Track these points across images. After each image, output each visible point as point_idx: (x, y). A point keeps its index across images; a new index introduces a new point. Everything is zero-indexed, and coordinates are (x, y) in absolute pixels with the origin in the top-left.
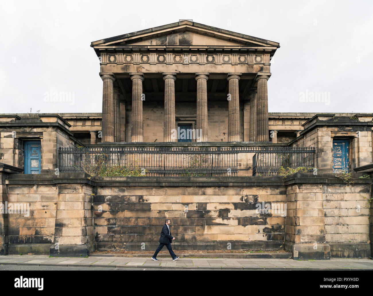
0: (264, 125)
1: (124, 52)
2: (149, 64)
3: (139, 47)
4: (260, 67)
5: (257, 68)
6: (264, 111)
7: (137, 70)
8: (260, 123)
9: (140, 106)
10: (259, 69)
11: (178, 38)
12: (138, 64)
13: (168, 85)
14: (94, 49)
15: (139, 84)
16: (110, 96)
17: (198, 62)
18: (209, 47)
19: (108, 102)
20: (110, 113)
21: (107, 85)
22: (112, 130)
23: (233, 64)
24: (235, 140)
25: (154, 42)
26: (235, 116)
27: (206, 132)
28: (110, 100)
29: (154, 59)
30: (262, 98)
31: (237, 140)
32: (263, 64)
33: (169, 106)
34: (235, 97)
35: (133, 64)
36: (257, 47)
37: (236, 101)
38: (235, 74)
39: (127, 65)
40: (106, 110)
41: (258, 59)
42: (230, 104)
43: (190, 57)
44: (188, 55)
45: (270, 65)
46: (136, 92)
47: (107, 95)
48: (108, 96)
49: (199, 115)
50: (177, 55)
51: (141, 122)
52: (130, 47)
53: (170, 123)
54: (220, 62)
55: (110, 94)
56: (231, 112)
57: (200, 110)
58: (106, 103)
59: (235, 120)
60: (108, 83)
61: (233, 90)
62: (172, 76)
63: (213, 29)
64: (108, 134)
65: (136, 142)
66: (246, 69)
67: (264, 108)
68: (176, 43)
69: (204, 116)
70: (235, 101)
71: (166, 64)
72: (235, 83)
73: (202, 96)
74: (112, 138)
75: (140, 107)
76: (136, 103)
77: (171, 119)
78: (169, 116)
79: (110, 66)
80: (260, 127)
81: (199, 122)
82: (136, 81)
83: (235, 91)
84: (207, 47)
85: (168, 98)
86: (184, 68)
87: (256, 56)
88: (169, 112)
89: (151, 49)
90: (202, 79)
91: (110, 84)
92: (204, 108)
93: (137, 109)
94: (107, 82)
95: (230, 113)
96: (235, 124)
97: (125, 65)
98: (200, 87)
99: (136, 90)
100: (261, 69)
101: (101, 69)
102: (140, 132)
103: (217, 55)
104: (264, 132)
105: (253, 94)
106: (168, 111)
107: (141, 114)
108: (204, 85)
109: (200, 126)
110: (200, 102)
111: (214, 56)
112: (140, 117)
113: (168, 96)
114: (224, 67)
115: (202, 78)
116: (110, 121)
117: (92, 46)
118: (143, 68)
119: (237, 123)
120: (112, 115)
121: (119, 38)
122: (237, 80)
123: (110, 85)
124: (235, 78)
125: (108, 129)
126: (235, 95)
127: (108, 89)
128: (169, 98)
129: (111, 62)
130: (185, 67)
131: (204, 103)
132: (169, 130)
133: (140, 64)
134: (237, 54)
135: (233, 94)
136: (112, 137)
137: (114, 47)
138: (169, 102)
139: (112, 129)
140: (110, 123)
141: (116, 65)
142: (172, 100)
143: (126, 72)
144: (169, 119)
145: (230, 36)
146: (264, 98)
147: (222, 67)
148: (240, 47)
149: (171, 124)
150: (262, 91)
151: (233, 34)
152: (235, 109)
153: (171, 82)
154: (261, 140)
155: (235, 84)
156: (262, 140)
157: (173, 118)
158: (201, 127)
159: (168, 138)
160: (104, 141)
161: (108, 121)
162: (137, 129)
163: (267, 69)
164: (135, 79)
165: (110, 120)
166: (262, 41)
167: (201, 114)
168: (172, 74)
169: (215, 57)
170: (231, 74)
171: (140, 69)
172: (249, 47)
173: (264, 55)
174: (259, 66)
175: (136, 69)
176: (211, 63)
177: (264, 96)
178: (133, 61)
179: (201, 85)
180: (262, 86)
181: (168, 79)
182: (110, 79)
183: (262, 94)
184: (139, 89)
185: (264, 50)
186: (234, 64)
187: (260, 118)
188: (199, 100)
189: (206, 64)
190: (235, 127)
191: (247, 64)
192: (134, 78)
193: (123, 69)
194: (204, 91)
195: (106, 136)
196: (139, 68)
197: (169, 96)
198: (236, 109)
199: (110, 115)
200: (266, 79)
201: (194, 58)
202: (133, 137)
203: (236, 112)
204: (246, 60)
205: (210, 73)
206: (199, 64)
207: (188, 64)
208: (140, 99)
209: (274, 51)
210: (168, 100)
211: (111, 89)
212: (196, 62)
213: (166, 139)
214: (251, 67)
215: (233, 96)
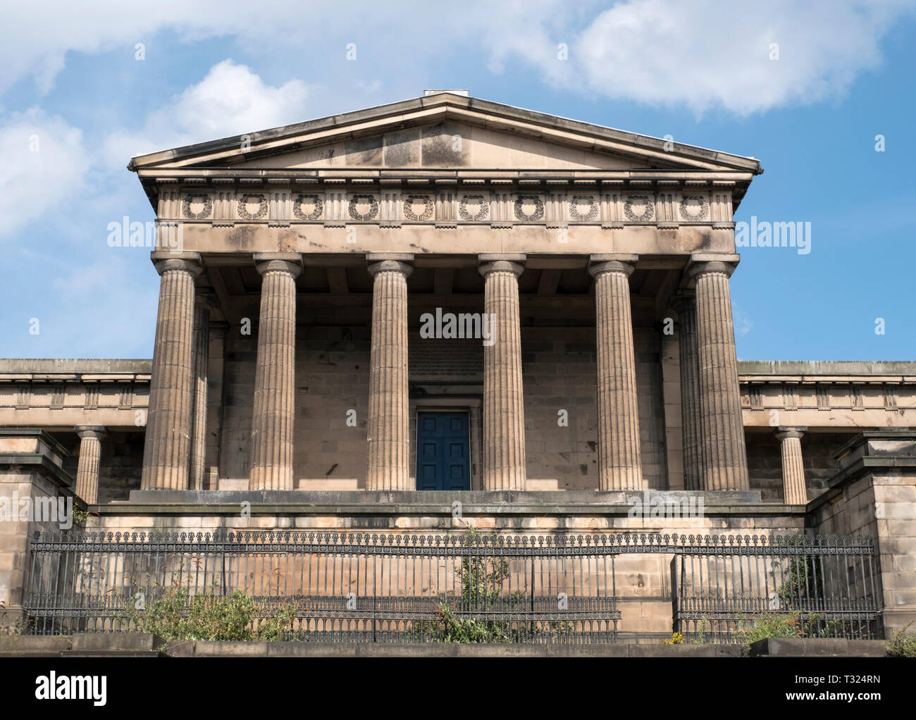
0: (727, 431)
1: (237, 186)
2: (321, 226)
3: (290, 173)
4: (699, 233)
5: (689, 236)
6: (723, 381)
7: (280, 243)
8: (713, 424)
9: (285, 362)
10: (696, 240)
11: (417, 146)
12: (282, 226)
13: (384, 294)
14: (140, 177)
15: (284, 288)
16: (182, 328)
17: (487, 218)
18: (522, 174)
19: (176, 350)
20: (179, 386)
21: (176, 293)
22: (182, 446)
23: (607, 226)
24: (624, 485)
25: (340, 161)
26: (619, 398)
27: (517, 456)
28: (182, 340)
29: (340, 210)
30: (713, 337)
31: (630, 485)
32: (711, 224)
33: (389, 364)
34: (616, 335)
35: (266, 225)
36: (685, 172)
37: (622, 345)
38: (614, 258)
39: (246, 228)
40: (167, 376)
41: (693, 209)
42: (601, 356)
43: (462, 203)
44: (453, 198)
45: (734, 229)
46: (275, 315)
47: (171, 325)
48: (177, 329)
49: (492, 395)
50: (416, 197)
51: (288, 416)
52: (260, 173)
53: (391, 422)
54: (561, 220)
55: (183, 320)
56: (607, 386)
57: (497, 377)
58: (169, 352)
59: (620, 412)
60: (179, 284)
61: (610, 310)
62: (398, 266)
63: (534, 117)
64: (168, 461)
65: (268, 488)
66: (652, 239)
67: (722, 371)
68: (412, 157)
69: (510, 400)
70: (617, 346)
71: (378, 224)
72: (614, 287)
73: (503, 329)
74: (180, 476)
75: (285, 365)
76: (273, 354)
77: (394, 409)
78: (388, 399)
79: (190, 229)
80: (714, 437)
81: (492, 418)
82: (276, 278)
83: (615, 314)
84: (516, 173)
85: (383, 335)
86: (440, 236)
87: (685, 198)
88: (388, 386)
89: (329, 180)
90: (502, 273)
91: (184, 288)
92: (509, 371)
93: (276, 373)
94: (177, 280)
95: (602, 388)
96: (621, 426)
97: (241, 228)
98: (496, 299)
99: (273, 308)
100: (705, 242)
102: (282, 454)
104: (728, 454)
106: (382, 381)
107: (289, 391)
108: (508, 294)
109: (498, 435)
110: (497, 352)
111: (542, 198)
113: (383, 331)
114: (576, 234)
115: (502, 271)
116: (178, 414)
117: (134, 167)
118: (301, 237)
119: (627, 423)
120: (184, 392)
121: (224, 146)
122: (623, 275)
123: (184, 292)
124: (614, 271)
125: (169, 442)
126: (616, 328)
127: (178, 304)
128: (389, 337)
129: (194, 215)
130: (443, 235)
131: (509, 353)
132: (387, 448)
133: (292, 226)
134: (618, 194)
135: (610, 322)
136: (181, 469)
137: (206, 173)
138: (389, 351)
139: (182, 442)
140: (177, 422)
141: (210, 226)
142: (400, 341)
143: (241, 249)
144: (388, 408)
145: (591, 141)
146: (719, 337)
147: (569, 234)
148: (626, 175)
149: (394, 427)
150: (712, 312)
151: (603, 135)
152: (618, 374)
153: (395, 283)
154: (717, 482)
155: (614, 291)
156: (720, 483)
157: (400, 405)
158: (501, 437)
159: (380, 474)
160: (152, 484)
161: (171, 413)
162: (273, 442)
163: (723, 241)
164: (272, 273)
165: (178, 409)
166: (699, 155)
167: (501, 391)
168: (398, 258)
169: (543, 202)
170: (599, 258)
171: (290, 242)
172: (657, 175)
173: (710, 196)
174: (694, 229)
175: (277, 241)
176: (531, 222)
177: (719, 332)
178: (268, 214)
179: (499, 291)
180: (711, 295)
181: (385, 273)
182: (187, 270)
183: (712, 323)
184: (284, 305)
185: (710, 181)
186: (611, 226)
189: (514, 227)
190: (621, 439)
191: (654, 224)
192: (270, 268)
193: (232, 239)
194: (508, 315)
195: (160, 469)
196: (287, 236)
197: (389, 331)
198: (624, 375)
199: (179, 391)
200: (725, 272)
201: (473, 208)
202: (256, 472)
203: (624, 385)
204: (650, 212)
205: (528, 256)
206: (489, 224)
207: (452, 225)
208: (285, 340)
209: (744, 185)
210: (383, 343)
211: (186, 305)
212: (480, 219)
213: (375, 481)
214: (670, 233)
215: (610, 328)
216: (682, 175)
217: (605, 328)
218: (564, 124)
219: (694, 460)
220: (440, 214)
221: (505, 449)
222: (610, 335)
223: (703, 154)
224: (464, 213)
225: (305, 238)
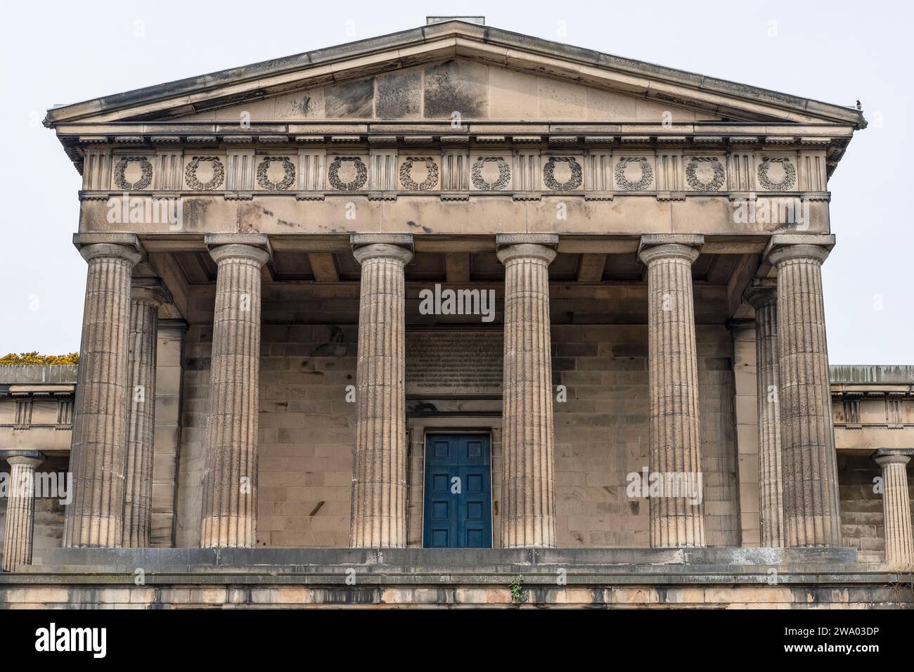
0: (816, 469)
1: (184, 145)
2: (294, 199)
3: (252, 128)
6: (812, 402)
7: (239, 221)
8: (797, 458)
9: (245, 379)
11: (419, 91)
12: (243, 199)
13: (374, 288)
14: (59, 136)
15: (245, 281)
16: (114, 334)
17: (509, 187)
18: (553, 129)
19: (106, 363)
20: (110, 411)
21: (106, 288)
22: (114, 489)
23: (663, 197)
24: (682, 540)
25: (318, 112)
26: (678, 425)
27: (544, 501)
28: (114, 350)
29: (317, 176)
30: (800, 344)
31: (690, 540)
32: (799, 195)
33: (379, 381)
34: (674, 342)
35: (222, 198)
36: (766, 125)
37: (682, 355)
38: (672, 240)
39: (196, 201)
40: (95, 397)
41: (776, 172)
42: (655, 369)
43: (475, 166)
44: (464, 158)
45: (828, 201)
46: (233, 316)
47: (100, 330)
48: (107, 335)
49: (513, 420)
50: (417, 159)
51: (250, 450)
52: (213, 129)
53: (382, 457)
54: (605, 190)
55: (115, 324)
56: (662, 409)
57: (520, 398)
58: (97, 366)
59: (678, 444)
60: (111, 276)
62: (393, 250)
63: (571, 53)
64: (96, 510)
65: (224, 545)
66: (721, 215)
67: (811, 389)
68: (411, 106)
69: (536, 429)
70: (675, 357)
71: (367, 195)
72: (673, 278)
73: (527, 334)
74: (112, 527)
75: (246, 383)
76: (231, 368)
77: (386, 440)
78: (378, 426)
80: (798, 477)
81: (513, 451)
82: (235, 267)
83: (674, 313)
84: (546, 127)
85: (372, 342)
86: (447, 212)
87: (765, 160)
88: (379, 410)
90: (527, 260)
91: (117, 281)
92: (535, 389)
93: (234, 394)
94: (107, 271)
95: (656, 412)
97: (189, 201)
98: (520, 294)
99: (230, 308)
101: (83, 220)
102: (242, 501)
103: (594, 156)
104: (817, 499)
105: (766, 309)
106: (371, 404)
107: (251, 417)
108: (534, 288)
109: (520, 475)
110: (520, 365)
111: (580, 160)
112: (244, 429)
113: (373, 337)
114: (623, 208)
115: (527, 257)
117: (52, 123)
118: (266, 213)
119: (686, 459)
120: (117, 418)
121: (167, 94)
122: (685, 262)
123: (117, 286)
124: (673, 257)
125: (97, 484)
126: (674, 332)
127: (109, 303)
128: (380, 345)
129: (129, 185)
130: (451, 210)
131: (535, 367)
132: (377, 492)
133: (255, 199)
134: (679, 154)
135: (667, 325)
136: (112, 520)
137: (144, 129)
138: (380, 364)
139: (115, 483)
140: (108, 458)
142: (394, 351)
143: (190, 229)
144: (378, 439)
145: (644, 83)
146: (808, 345)
147: (615, 208)
148: (689, 129)
149: (385, 464)
150: (799, 312)
151: (661, 76)
152: (676, 394)
153: (388, 273)
154: (801, 536)
155: (673, 283)
156: (806, 537)
157: (394, 435)
158: (524, 477)
159: (368, 526)
160: (76, 540)
161: (100, 446)
162: (231, 485)
163: (814, 217)
164: (230, 261)
165: (109, 441)
166: (784, 104)
167: (524, 416)
168: (392, 240)
169: (582, 165)
170: (653, 240)
171: (252, 220)
172: (729, 129)
173: (798, 157)
175: (235, 219)
176: (565, 193)
177: (807, 337)
178: (224, 182)
179: (524, 284)
180: (797, 288)
181: (376, 261)
182: (120, 257)
183: (799, 326)
185: (797, 138)
186: (668, 197)
187: (796, 434)
188: (513, 352)
189: (543, 198)
191: (725, 195)
192: (227, 254)
194: (534, 316)
195: (86, 520)
196: (249, 212)
197: (380, 337)
198: (684, 395)
199: (110, 417)
200: (815, 258)
201: (490, 173)
202: (209, 523)
203: (684, 408)
204: (721, 179)
205: (561, 237)
206: (511, 195)
207: (462, 197)
208: (246, 350)
209: (841, 144)
210: (372, 353)
211: (119, 304)
212: (498, 188)
213: (361, 534)
215: (667, 333)
216: (762, 130)
217: (660, 333)
218: (608, 61)
219: (774, 502)
220: (446, 181)
221: (528, 493)
222: (667, 341)
223: (790, 102)
224: (478, 180)
225: (272, 214)
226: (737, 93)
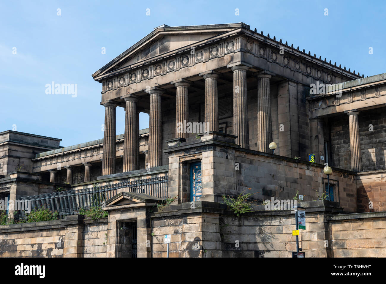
0: (236, 131)
2: (135, 83)
3: (125, 69)
4: (230, 56)
5: (227, 58)
10: (229, 59)
11: (158, 48)
12: (127, 86)
13: (151, 102)
14: (96, 80)
15: (129, 106)
16: (109, 125)
17: (174, 68)
18: (178, 51)
19: (107, 132)
20: (108, 143)
21: (107, 114)
23: (204, 61)
28: (109, 128)
29: (140, 76)
32: (234, 52)
33: (151, 126)
34: (207, 101)
35: (124, 87)
36: (222, 34)
39: (120, 89)
40: (105, 140)
41: (230, 46)
43: (168, 65)
44: (166, 63)
45: (241, 51)
46: (127, 116)
48: (107, 125)
50: (157, 66)
51: (131, 148)
52: (119, 71)
54: (192, 63)
55: (109, 122)
58: (105, 133)
60: (108, 111)
62: (153, 92)
63: (180, 29)
64: (105, 167)
66: (217, 63)
68: (156, 53)
70: (207, 105)
71: (148, 79)
74: (109, 170)
75: (129, 131)
76: (126, 128)
78: (151, 137)
79: (108, 93)
82: (127, 103)
87: (227, 43)
89: (133, 68)
93: (127, 135)
97: (118, 89)
98: (177, 96)
100: (232, 59)
101: (102, 99)
102: (129, 160)
103: (190, 54)
107: (131, 139)
108: (180, 94)
114: (196, 67)
116: (108, 152)
117: (94, 77)
118: (131, 88)
120: (110, 145)
122: (211, 78)
123: (109, 113)
124: (208, 78)
125: (106, 161)
126: (207, 99)
127: (107, 117)
128: (151, 117)
129: (110, 88)
130: (163, 78)
133: (129, 85)
134: (208, 48)
138: (151, 122)
139: (110, 160)
140: (108, 154)
141: (112, 91)
143: (119, 96)
145: (196, 31)
148: (205, 41)
151: (198, 28)
152: (207, 116)
153: (153, 97)
157: (154, 139)
161: (106, 152)
162: (126, 157)
163: (237, 57)
165: (108, 150)
168: (152, 89)
169: (189, 58)
171: (129, 91)
172: (214, 38)
173: (235, 40)
174: (229, 55)
175: (126, 91)
176: (185, 66)
178: (124, 83)
182: (109, 106)
185: (229, 35)
189: (181, 69)
191: (217, 57)
193: (117, 94)
194: (180, 101)
195: (103, 169)
196: (128, 89)
197: (151, 115)
199: (108, 145)
200: (239, 69)
203: (209, 120)
206: (174, 71)
207: (166, 73)
208: (130, 123)
211: (110, 117)
212: (172, 69)
214: (222, 59)
216: (221, 36)
218: (187, 28)
223: (225, 26)
224: (169, 68)
226: (214, 27)
